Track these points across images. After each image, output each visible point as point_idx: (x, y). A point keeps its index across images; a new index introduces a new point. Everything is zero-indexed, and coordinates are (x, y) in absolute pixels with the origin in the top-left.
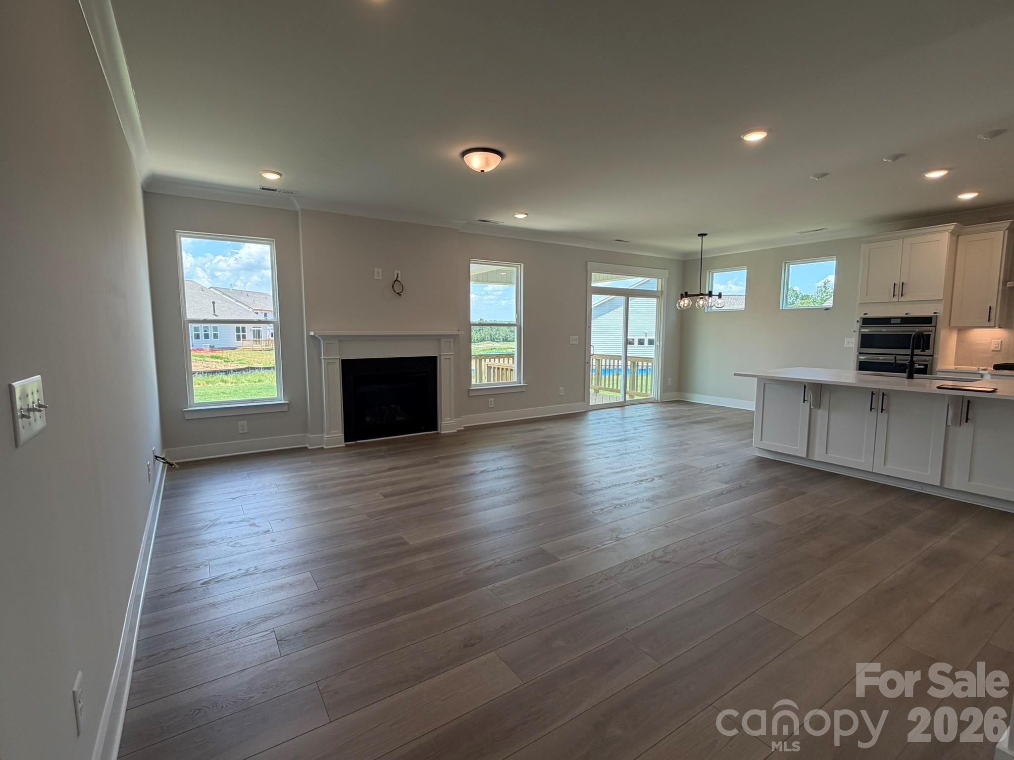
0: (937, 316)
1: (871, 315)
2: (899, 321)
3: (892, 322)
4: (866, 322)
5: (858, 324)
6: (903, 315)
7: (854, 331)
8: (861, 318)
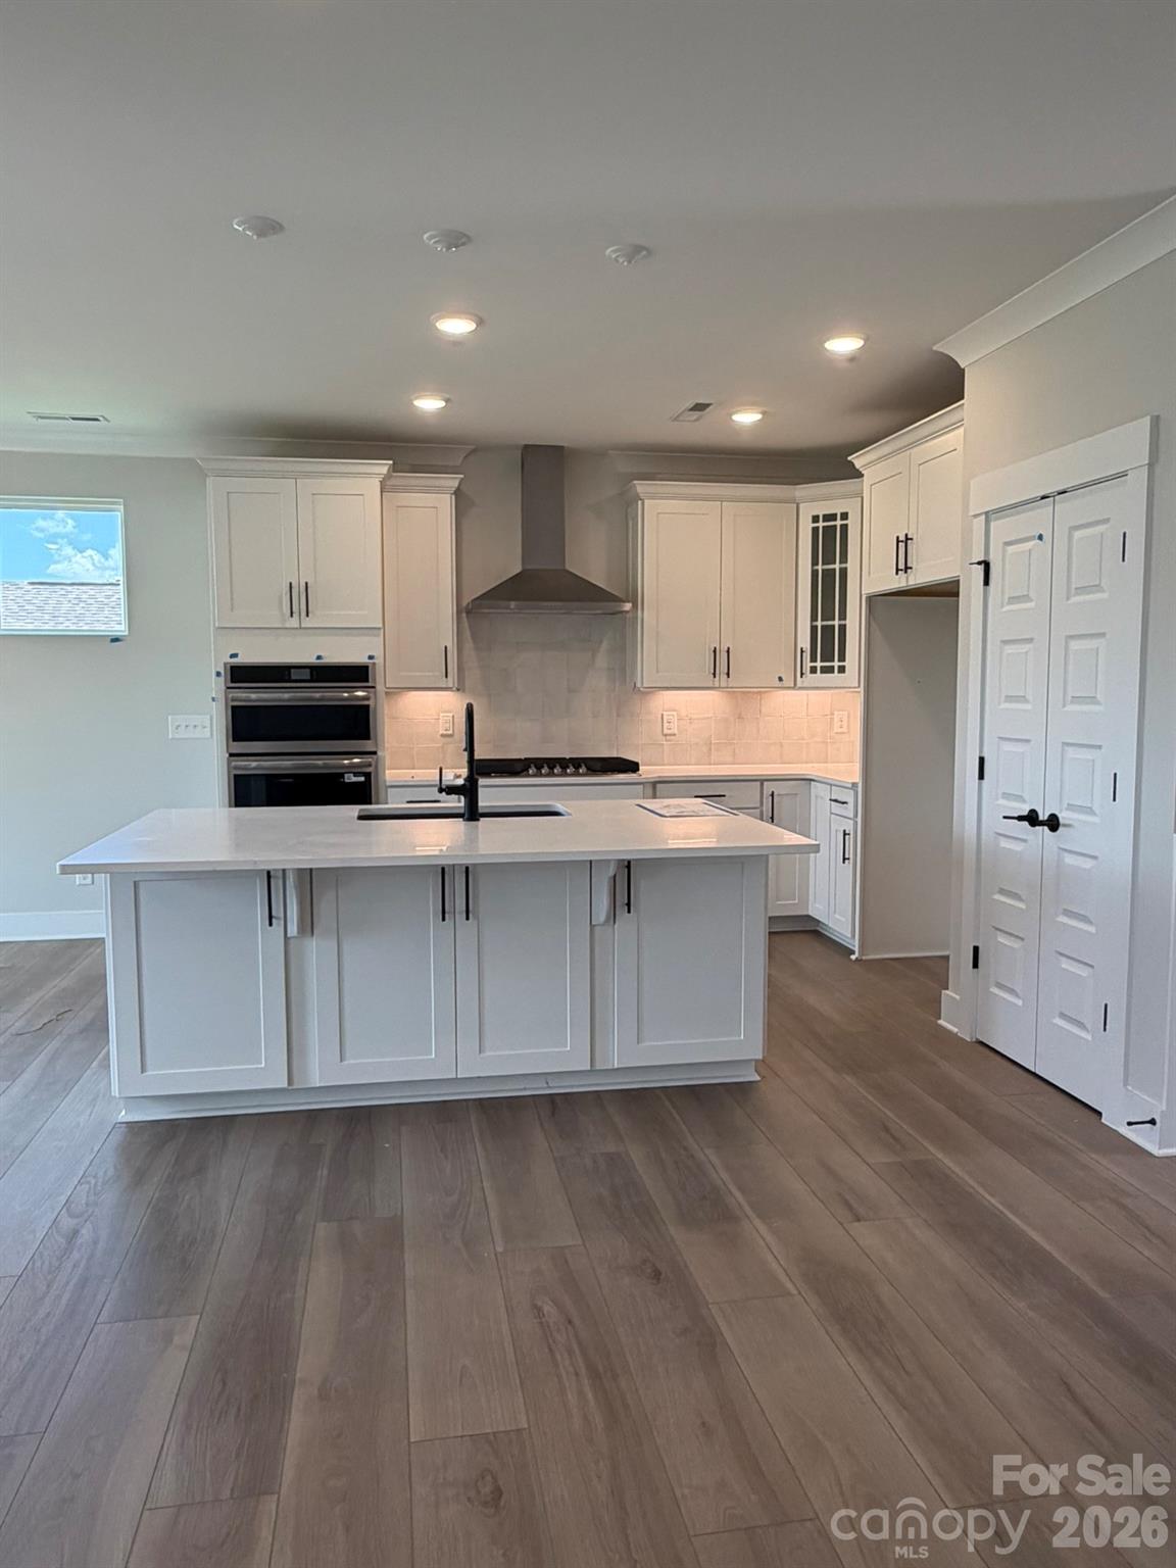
0: (374, 664)
1: (248, 657)
2: (306, 674)
3: (293, 677)
4: (240, 674)
5: (222, 679)
6: (311, 660)
7: (213, 699)
8: (225, 664)
